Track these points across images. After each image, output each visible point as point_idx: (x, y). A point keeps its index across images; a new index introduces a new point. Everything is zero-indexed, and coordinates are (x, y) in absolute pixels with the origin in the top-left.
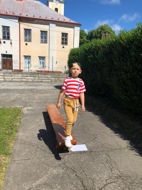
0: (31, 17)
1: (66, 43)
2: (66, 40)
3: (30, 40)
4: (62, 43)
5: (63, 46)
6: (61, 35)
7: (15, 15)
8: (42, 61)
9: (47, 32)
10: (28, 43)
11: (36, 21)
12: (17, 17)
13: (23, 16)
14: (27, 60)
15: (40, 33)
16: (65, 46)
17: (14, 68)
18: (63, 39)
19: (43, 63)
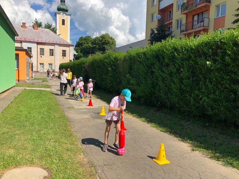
0: (44, 42)
1: (65, 56)
2: (65, 54)
3: (43, 54)
4: (63, 56)
5: (63, 57)
6: (62, 51)
7: (35, 41)
8: (50, 66)
9: (53, 50)
10: (42, 56)
11: (47, 44)
12: (36, 42)
13: (39, 42)
14: (42, 66)
15: (49, 50)
16: (64, 57)
17: (33, 70)
18: (63, 54)
19: (51, 67)
